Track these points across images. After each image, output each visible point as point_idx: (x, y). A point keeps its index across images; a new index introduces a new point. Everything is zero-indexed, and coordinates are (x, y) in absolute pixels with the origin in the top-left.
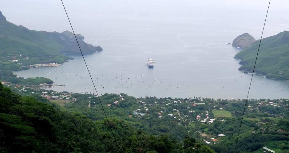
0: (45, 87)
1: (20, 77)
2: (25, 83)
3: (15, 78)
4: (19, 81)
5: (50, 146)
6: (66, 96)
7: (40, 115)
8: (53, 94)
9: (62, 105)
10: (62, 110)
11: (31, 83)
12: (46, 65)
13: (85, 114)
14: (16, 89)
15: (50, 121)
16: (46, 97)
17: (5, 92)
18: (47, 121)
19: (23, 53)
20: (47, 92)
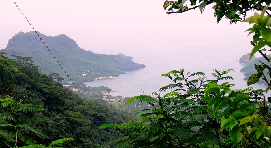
0: (106, 93)
1: (88, 86)
2: (92, 91)
3: (85, 87)
4: (88, 89)
5: (105, 134)
6: (120, 99)
7: (98, 112)
8: (111, 98)
9: (117, 106)
10: (117, 109)
11: (96, 90)
12: (106, 78)
13: (133, 112)
14: (85, 94)
15: (105, 116)
16: (106, 100)
17: (74, 97)
18: (103, 116)
19: (90, 70)
20: (106, 97)
